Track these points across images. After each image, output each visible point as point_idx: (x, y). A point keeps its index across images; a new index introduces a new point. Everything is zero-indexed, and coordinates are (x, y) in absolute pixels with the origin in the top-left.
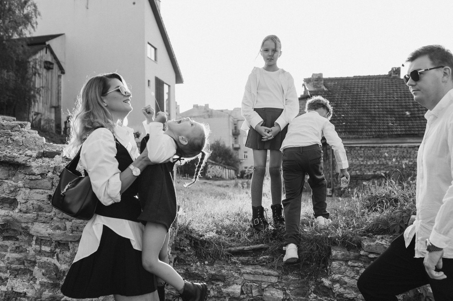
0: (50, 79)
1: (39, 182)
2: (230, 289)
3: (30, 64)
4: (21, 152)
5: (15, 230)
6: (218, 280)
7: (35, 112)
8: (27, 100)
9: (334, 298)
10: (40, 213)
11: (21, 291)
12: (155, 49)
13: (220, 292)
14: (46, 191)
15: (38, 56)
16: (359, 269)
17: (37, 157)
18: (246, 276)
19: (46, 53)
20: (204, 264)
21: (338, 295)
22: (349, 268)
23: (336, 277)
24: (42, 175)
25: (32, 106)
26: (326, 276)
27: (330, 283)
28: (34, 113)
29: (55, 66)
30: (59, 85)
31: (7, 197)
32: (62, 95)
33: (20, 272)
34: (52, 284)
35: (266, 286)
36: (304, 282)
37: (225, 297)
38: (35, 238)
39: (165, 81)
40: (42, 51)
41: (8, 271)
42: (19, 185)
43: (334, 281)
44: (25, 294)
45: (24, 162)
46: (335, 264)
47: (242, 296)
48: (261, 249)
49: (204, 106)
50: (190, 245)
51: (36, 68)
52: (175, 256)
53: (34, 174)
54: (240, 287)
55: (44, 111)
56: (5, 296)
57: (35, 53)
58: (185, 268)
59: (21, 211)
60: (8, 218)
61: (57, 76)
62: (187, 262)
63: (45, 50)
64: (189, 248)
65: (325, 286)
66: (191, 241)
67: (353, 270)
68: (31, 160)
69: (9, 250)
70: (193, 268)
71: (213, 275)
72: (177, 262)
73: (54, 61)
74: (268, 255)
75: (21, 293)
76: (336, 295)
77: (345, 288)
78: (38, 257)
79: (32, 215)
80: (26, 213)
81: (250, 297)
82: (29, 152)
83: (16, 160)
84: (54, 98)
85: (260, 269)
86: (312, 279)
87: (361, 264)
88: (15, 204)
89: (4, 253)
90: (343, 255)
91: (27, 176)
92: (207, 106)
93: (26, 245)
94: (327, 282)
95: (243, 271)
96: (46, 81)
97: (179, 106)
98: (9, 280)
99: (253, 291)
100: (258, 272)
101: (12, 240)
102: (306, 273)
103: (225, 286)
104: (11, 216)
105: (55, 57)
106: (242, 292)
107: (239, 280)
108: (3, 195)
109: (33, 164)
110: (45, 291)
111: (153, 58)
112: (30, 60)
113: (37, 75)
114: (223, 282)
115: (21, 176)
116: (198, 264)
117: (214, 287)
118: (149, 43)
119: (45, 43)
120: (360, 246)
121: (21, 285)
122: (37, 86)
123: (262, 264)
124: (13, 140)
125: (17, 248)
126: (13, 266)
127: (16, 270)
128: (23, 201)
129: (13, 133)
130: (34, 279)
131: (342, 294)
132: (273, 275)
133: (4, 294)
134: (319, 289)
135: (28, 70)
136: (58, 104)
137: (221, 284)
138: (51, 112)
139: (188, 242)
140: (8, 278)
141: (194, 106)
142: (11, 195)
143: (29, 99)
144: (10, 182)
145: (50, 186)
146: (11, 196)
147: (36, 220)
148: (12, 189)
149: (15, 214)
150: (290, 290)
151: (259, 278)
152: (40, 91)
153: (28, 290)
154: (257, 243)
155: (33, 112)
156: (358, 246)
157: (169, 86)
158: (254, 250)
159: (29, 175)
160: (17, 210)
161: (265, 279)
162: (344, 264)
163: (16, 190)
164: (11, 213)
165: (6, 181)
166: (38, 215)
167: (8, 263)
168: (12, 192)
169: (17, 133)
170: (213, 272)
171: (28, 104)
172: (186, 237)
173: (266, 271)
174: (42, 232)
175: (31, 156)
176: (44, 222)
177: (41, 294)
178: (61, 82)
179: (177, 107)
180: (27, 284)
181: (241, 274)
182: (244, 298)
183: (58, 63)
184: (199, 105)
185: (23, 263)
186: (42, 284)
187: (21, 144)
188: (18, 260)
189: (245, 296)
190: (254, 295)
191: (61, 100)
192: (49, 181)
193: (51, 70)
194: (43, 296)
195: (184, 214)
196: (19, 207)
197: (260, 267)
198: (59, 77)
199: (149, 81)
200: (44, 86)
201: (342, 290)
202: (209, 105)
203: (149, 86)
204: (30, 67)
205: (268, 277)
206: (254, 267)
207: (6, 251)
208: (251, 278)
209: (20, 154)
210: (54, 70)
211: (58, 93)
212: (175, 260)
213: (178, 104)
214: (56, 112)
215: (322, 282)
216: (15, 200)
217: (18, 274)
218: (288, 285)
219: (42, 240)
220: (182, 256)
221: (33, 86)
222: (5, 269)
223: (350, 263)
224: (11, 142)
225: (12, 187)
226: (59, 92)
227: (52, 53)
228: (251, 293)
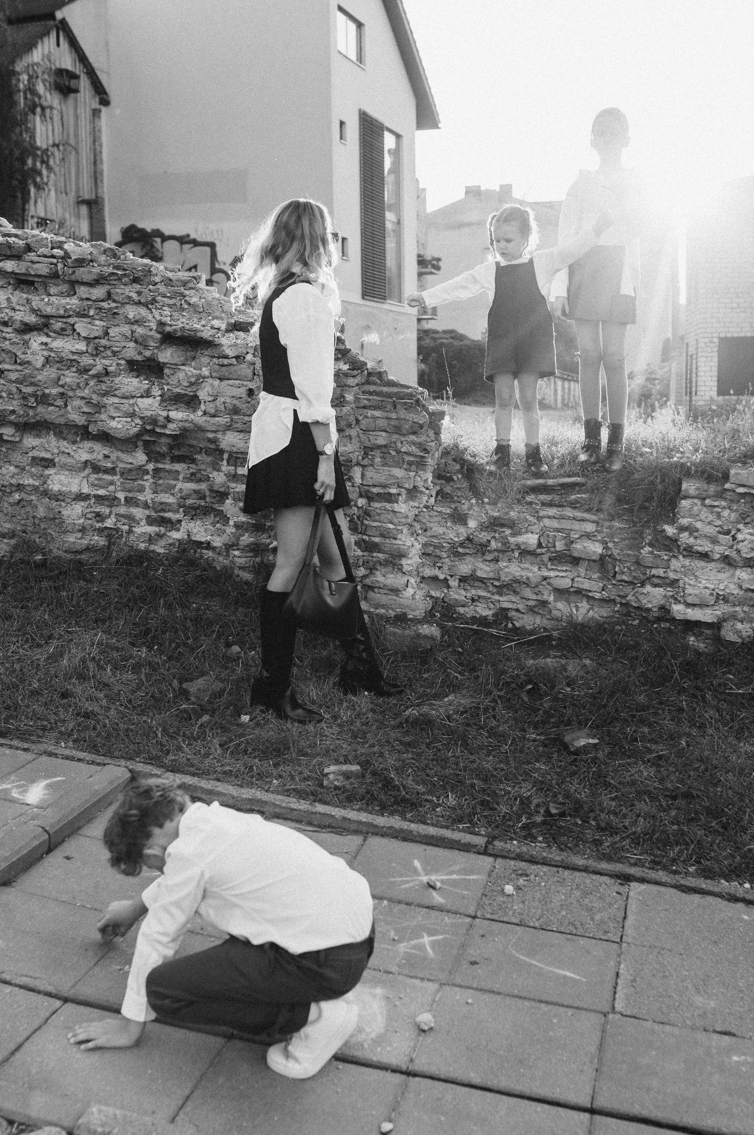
0: (72, 122)
1: (232, 369)
2: (521, 539)
3: (19, 80)
4: (203, 322)
5: (191, 446)
6: (503, 525)
7: (39, 218)
8: (15, 182)
9: (679, 552)
10: (235, 417)
11: (203, 540)
12: (360, 25)
13: (506, 543)
14: (245, 383)
15: (36, 56)
16: (719, 510)
17: (227, 331)
18: (547, 522)
19: (58, 45)
20: (483, 502)
21: (685, 549)
22: (705, 509)
23: (684, 521)
24: (237, 357)
25: (32, 202)
26: (672, 522)
27: (675, 531)
28: (36, 220)
29: (84, 83)
30: (95, 139)
31: (183, 392)
32: (105, 168)
33: (198, 511)
34: (254, 525)
35: (577, 536)
36: (636, 532)
37: (513, 551)
38: (226, 456)
39: (387, 124)
40: (46, 40)
41: (181, 510)
42: (203, 374)
43: (682, 529)
44: (209, 543)
45: (211, 339)
46: (685, 503)
47: (539, 551)
48: (573, 485)
49: (498, 189)
50: (460, 471)
51: (34, 92)
52: (438, 488)
53: (226, 357)
54: (537, 536)
55: (60, 211)
56: (179, 547)
57: (30, 46)
58: (453, 506)
59: (205, 413)
60: (187, 425)
61: (89, 113)
62: (455, 498)
63: (53, 35)
64: (460, 476)
65: (668, 537)
66: (462, 468)
67: (712, 513)
68: (219, 335)
69: (181, 477)
70: (465, 507)
71: (495, 518)
72: (439, 498)
73: (78, 69)
74: (585, 493)
75: (201, 543)
76: (682, 548)
77: (696, 538)
78: (232, 485)
79: (223, 420)
80: (214, 416)
81: (552, 553)
82: (216, 323)
83: (199, 334)
84: (85, 175)
85: (569, 512)
86: (649, 528)
87: (724, 503)
88: (195, 404)
89: (174, 482)
90: (697, 489)
91: (215, 360)
92: (506, 190)
93: (209, 470)
94: (670, 530)
95: (542, 513)
96: (61, 129)
97: (424, 190)
98: (183, 523)
99: (557, 544)
100: (565, 515)
101: (185, 462)
102: (641, 519)
103: (514, 535)
104: (192, 422)
105: (82, 58)
106: (540, 545)
107: (536, 526)
108: (178, 390)
109: (224, 341)
110: (243, 535)
111: (353, 56)
112: (19, 67)
113: (39, 110)
114: (511, 528)
115: (205, 360)
116: (473, 501)
117: (497, 535)
118: (340, 9)
119: (53, 17)
120: (726, 477)
121: (202, 530)
122: (40, 142)
123: (573, 505)
124: (189, 304)
125: (192, 474)
126: (189, 502)
127: (195, 509)
128: (211, 399)
129: (187, 292)
130: (225, 520)
131: (691, 547)
132: (588, 521)
133: (177, 544)
134: (657, 541)
135: (16, 97)
136: (96, 193)
137: (508, 532)
138: (78, 216)
139: (458, 467)
140: (181, 521)
141: (469, 191)
142: (189, 390)
143: (20, 182)
144: (190, 370)
145: (251, 375)
146: (189, 392)
147: (228, 428)
148: (193, 380)
149: (197, 417)
150: (614, 542)
151: (566, 525)
152: (48, 157)
153: (213, 538)
154: (569, 476)
155: (32, 217)
156: (723, 477)
157: (398, 136)
158: (563, 485)
159: (219, 358)
160: (200, 413)
161: (576, 526)
162: (699, 503)
163: (198, 382)
164: (192, 416)
165: (183, 367)
166: (232, 420)
167: (182, 497)
168: (191, 384)
169: (192, 292)
170: (496, 514)
171: (19, 195)
172: (454, 460)
173: (579, 514)
174: (239, 446)
175: (219, 329)
176: (241, 431)
177: (238, 539)
178: (100, 131)
179: (420, 196)
180: (211, 527)
181: (539, 518)
182: (543, 554)
183: (91, 73)
184: (482, 188)
185: (203, 497)
186: (237, 526)
187: (201, 310)
188: (195, 492)
189: (543, 551)
190: (558, 549)
191: (102, 181)
192: (249, 367)
193: (72, 95)
194: (241, 543)
195: (452, 425)
196: (203, 407)
197: (570, 509)
198: (96, 113)
199: (342, 123)
200: (57, 142)
201: (691, 540)
202: (513, 189)
203: (341, 138)
204: (19, 91)
205: (582, 523)
206: (560, 509)
207: (177, 480)
208: (555, 524)
209: (204, 326)
210: (81, 96)
211: (95, 163)
212: (437, 494)
213: (421, 186)
214: (91, 218)
215: (664, 530)
216: (196, 396)
217: (195, 515)
218: (612, 536)
219: (237, 458)
220: (448, 489)
221: (30, 143)
222: (176, 507)
223: (707, 501)
224: (186, 307)
225: (192, 376)
226: (96, 161)
227: (73, 43)
228: (554, 546)
